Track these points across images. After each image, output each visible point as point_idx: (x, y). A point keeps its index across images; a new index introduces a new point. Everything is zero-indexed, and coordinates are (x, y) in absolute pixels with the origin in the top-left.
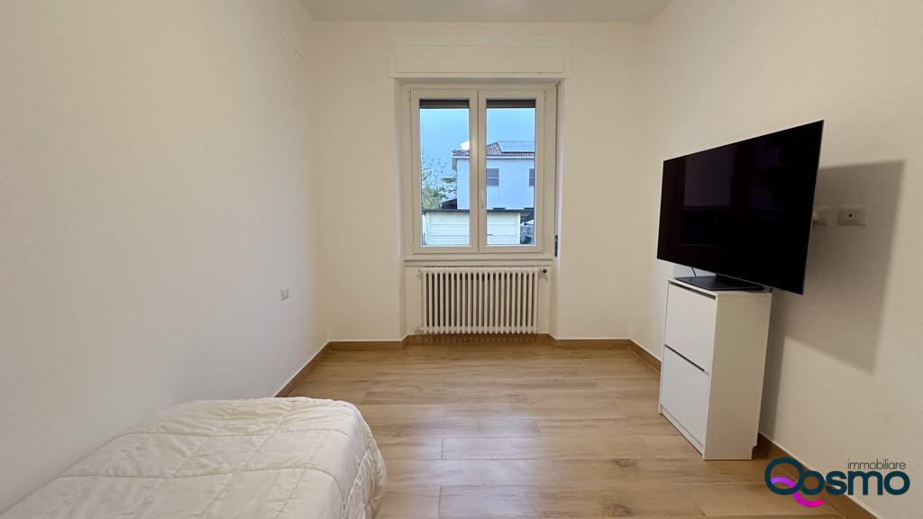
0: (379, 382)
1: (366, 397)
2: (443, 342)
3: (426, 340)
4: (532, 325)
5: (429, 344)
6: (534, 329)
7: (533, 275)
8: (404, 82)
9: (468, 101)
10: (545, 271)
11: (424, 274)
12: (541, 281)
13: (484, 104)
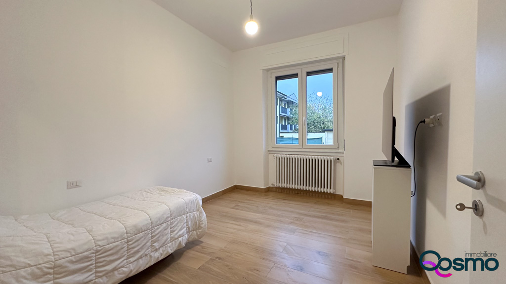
0: (244, 202)
2: (285, 192)
3: (278, 190)
4: (331, 188)
5: (279, 192)
6: (332, 191)
7: (331, 161)
8: (268, 70)
9: (297, 74)
10: (338, 159)
11: (275, 157)
12: (338, 165)
13: (305, 74)
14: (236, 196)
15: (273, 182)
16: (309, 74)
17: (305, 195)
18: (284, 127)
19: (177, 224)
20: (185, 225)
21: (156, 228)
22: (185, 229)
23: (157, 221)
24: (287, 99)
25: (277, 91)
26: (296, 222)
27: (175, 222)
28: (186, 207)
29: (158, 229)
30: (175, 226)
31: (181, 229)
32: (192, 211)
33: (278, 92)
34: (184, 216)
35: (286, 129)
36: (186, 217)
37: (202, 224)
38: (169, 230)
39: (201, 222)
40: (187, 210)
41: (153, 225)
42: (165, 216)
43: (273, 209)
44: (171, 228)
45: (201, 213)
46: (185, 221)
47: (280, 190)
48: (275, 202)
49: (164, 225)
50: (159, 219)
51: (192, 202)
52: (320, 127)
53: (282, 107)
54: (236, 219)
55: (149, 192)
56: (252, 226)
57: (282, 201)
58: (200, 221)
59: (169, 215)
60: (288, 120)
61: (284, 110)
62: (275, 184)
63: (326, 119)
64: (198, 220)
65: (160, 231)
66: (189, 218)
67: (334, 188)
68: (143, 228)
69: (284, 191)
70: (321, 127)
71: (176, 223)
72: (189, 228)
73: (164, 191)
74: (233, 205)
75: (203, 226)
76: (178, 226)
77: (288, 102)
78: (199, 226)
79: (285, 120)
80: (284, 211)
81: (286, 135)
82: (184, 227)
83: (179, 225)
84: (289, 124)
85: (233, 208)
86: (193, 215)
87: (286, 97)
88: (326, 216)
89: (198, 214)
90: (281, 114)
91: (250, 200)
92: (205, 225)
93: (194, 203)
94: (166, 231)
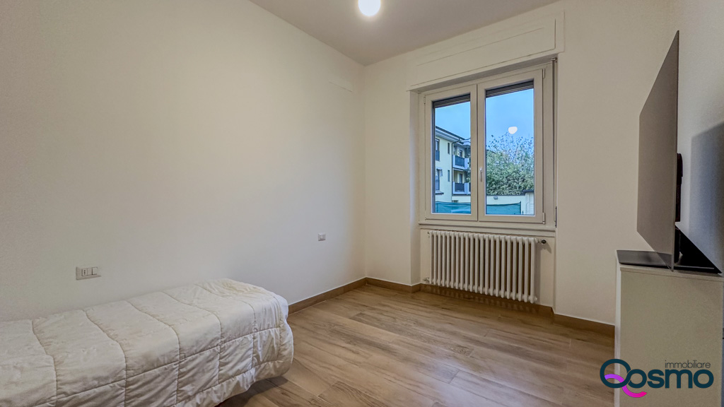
0: (374, 309)
1: (358, 315)
3: (435, 291)
4: (529, 294)
5: (436, 294)
6: (532, 299)
7: (530, 245)
8: (419, 91)
9: (469, 94)
10: (544, 242)
11: (431, 235)
12: (544, 252)
13: (482, 93)
14: (366, 296)
15: (426, 275)
16: (490, 93)
17: (482, 302)
18: (459, 187)
19: (235, 349)
20: (250, 352)
21: (189, 358)
22: (249, 360)
23: (193, 346)
24: (465, 144)
25: (434, 127)
26: (459, 355)
27: (230, 346)
28: (253, 322)
29: (194, 360)
30: (229, 355)
31: (241, 360)
32: (266, 327)
33: (437, 127)
34: (250, 337)
35: (463, 190)
36: (254, 338)
37: (285, 350)
38: (217, 362)
39: (283, 347)
40: (257, 326)
41: (184, 354)
42: (210, 338)
43: (422, 325)
44: (220, 358)
45: (284, 330)
46: (251, 345)
47: (439, 291)
48: (426, 312)
49: (207, 353)
50: (197, 342)
51: (267, 311)
52: (517, 186)
53: (456, 156)
54: (354, 339)
55: (208, 288)
56: (378, 357)
57: (440, 311)
58: (280, 344)
59: (218, 335)
60: (466, 176)
61: (459, 161)
62: (430, 280)
63: (528, 173)
64: (277, 344)
65: (198, 365)
66: (258, 339)
67: (537, 294)
68: (161, 360)
69: (445, 293)
70: (520, 187)
71: (232, 348)
72: (258, 357)
73: (231, 288)
74: (354, 313)
75: (285, 353)
76: (237, 355)
77: (466, 149)
78: (279, 354)
79: (461, 175)
80: (439, 330)
81: (462, 200)
82: (248, 356)
83: (237, 352)
84: (467, 181)
85: (354, 319)
86: (267, 335)
87: (463, 141)
88: (518, 348)
89: (278, 333)
90: (454, 166)
91: (384, 306)
92: (290, 353)
93: (271, 313)
94: (210, 363)
